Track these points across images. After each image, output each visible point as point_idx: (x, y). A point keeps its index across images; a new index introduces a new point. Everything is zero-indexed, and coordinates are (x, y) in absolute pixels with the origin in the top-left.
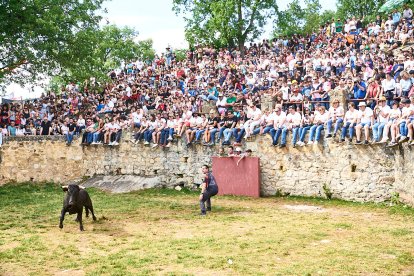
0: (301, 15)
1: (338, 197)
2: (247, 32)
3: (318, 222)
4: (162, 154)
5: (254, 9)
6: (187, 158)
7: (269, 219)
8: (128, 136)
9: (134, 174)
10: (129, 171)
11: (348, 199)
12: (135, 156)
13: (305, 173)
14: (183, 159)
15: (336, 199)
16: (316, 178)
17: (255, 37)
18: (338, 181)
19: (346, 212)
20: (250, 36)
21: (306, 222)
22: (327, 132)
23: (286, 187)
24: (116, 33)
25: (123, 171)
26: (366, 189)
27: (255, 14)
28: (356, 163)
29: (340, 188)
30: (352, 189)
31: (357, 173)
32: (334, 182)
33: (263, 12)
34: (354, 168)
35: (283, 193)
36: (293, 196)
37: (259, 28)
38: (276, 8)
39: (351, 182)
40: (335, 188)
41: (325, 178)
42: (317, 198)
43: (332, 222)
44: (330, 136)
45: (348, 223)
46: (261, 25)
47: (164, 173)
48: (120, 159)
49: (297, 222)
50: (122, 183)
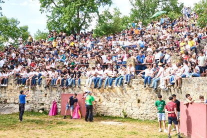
0: (111, 17)
1: (130, 117)
2: (82, 25)
3: (120, 131)
4: (32, 92)
5: (86, 13)
6: (46, 94)
7: (92, 129)
8: (12, 81)
9: (15, 103)
10: (12, 101)
11: (135, 118)
12: (15, 93)
13: (112, 104)
14: (44, 95)
15: (129, 118)
16: (118, 106)
17: (86, 28)
18: (130, 108)
19: (135, 126)
20: (83, 27)
21: (113, 131)
22: (125, 81)
23: (102, 111)
24: (6, 21)
25: (8, 101)
26: (145, 113)
27: (86, 15)
28: (140, 98)
29: (131, 112)
30: (137, 113)
31: (141, 104)
32: (128, 108)
33: (91, 15)
34: (139, 101)
35: (100, 114)
36: (106, 116)
37: (88, 23)
38: (98, 13)
39: (137, 109)
40: (129, 112)
41: (124, 107)
42: (119, 117)
43: (127, 131)
44: (126, 83)
45: (136, 131)
46: (89, 22)
47: (33, 103)
48: (7, 94)
49: (108, 131)
50: (8, 108)
